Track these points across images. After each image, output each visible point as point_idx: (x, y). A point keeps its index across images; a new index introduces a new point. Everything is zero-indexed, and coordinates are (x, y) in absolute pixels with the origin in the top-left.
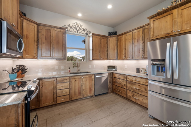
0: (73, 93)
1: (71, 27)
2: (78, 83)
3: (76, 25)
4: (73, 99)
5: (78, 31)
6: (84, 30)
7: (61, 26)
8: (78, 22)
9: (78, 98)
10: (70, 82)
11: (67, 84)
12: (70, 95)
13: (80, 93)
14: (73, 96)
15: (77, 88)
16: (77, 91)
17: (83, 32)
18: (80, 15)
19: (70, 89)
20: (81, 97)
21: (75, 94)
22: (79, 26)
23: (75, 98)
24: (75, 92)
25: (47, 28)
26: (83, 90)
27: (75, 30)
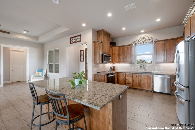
0: (135, 84)
1: (138, 41)
2: (138, 79)
3: (142, 38)
4: (135, 87)
5: (144, 42)
6: (149, 39)
7: (130, 44)
8: (144, 35)
9: (138, 88)
10: (133, 77)
11: (131, 78)
12: (133, 84)
13: (140, 85)
14: (135, 86)
15: (138, 81)
16: (138, 83)
17: (149, 41)
18: (143, 31)
19: (133, 81)
20: (141, 88)
21: (136, 85)
22: (145, 38)
23: (136, 88)
24: (136, 84)
25: (123, 47)
26: (142, 84)
27: (141, 42)
